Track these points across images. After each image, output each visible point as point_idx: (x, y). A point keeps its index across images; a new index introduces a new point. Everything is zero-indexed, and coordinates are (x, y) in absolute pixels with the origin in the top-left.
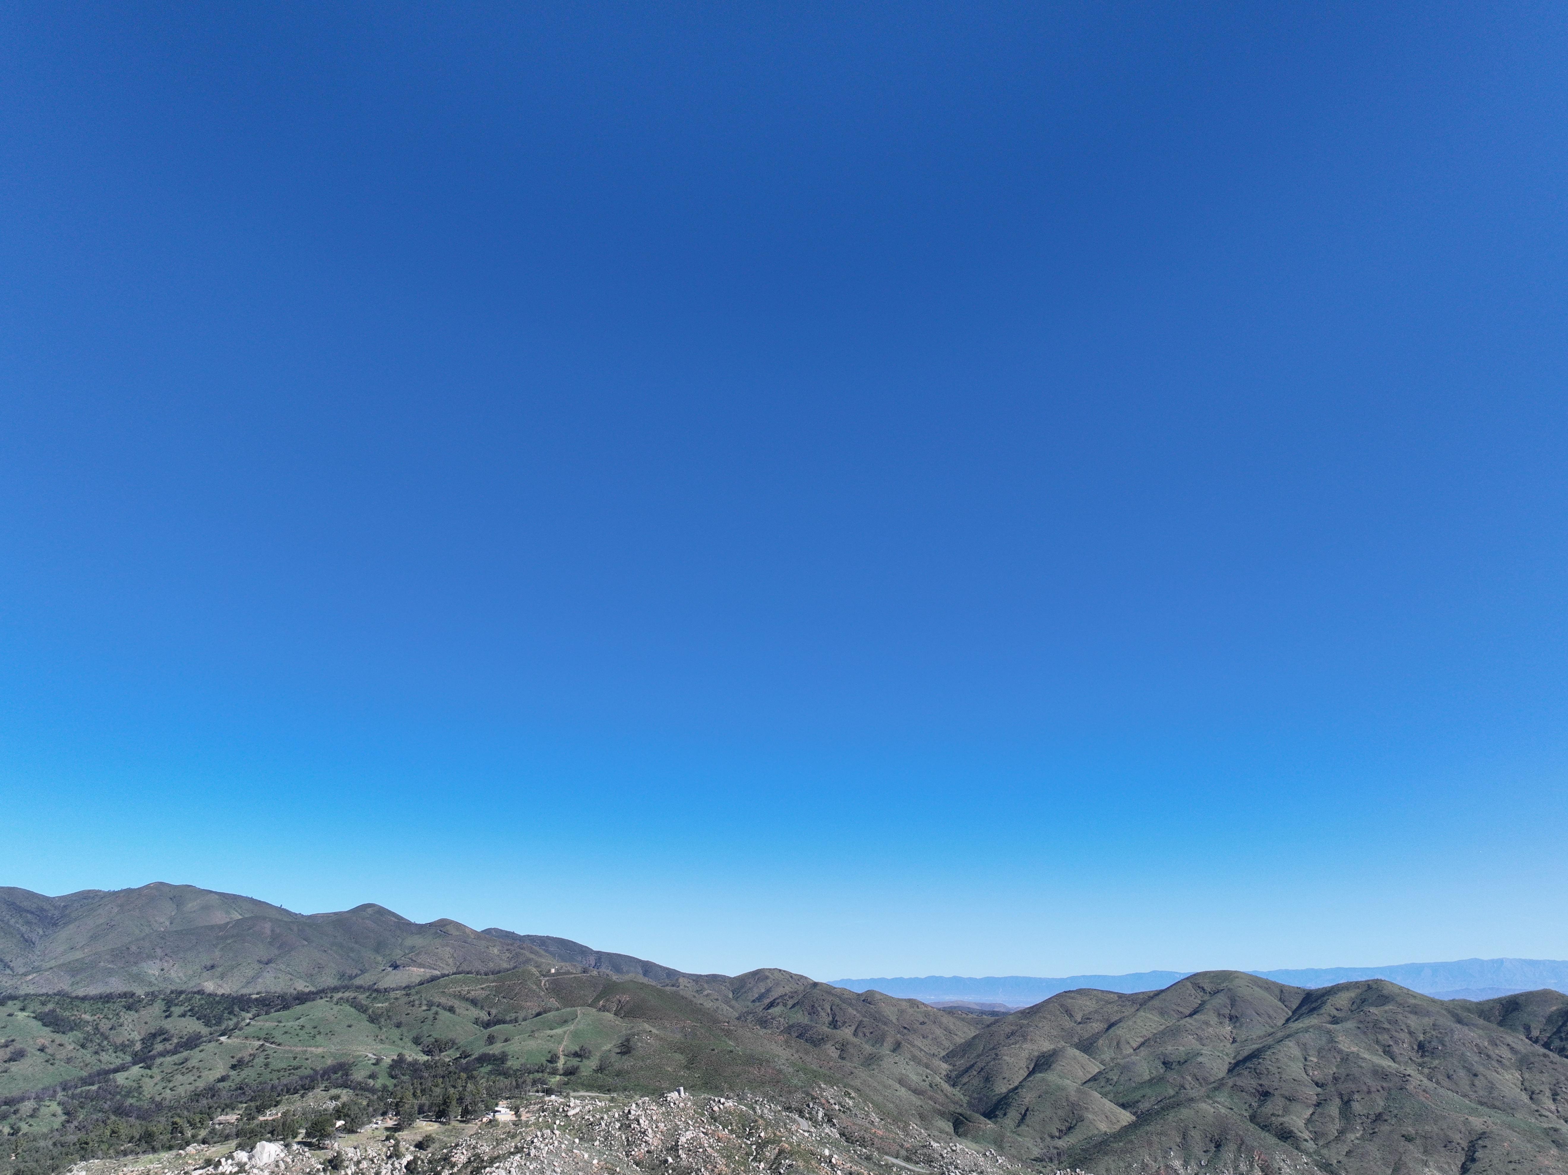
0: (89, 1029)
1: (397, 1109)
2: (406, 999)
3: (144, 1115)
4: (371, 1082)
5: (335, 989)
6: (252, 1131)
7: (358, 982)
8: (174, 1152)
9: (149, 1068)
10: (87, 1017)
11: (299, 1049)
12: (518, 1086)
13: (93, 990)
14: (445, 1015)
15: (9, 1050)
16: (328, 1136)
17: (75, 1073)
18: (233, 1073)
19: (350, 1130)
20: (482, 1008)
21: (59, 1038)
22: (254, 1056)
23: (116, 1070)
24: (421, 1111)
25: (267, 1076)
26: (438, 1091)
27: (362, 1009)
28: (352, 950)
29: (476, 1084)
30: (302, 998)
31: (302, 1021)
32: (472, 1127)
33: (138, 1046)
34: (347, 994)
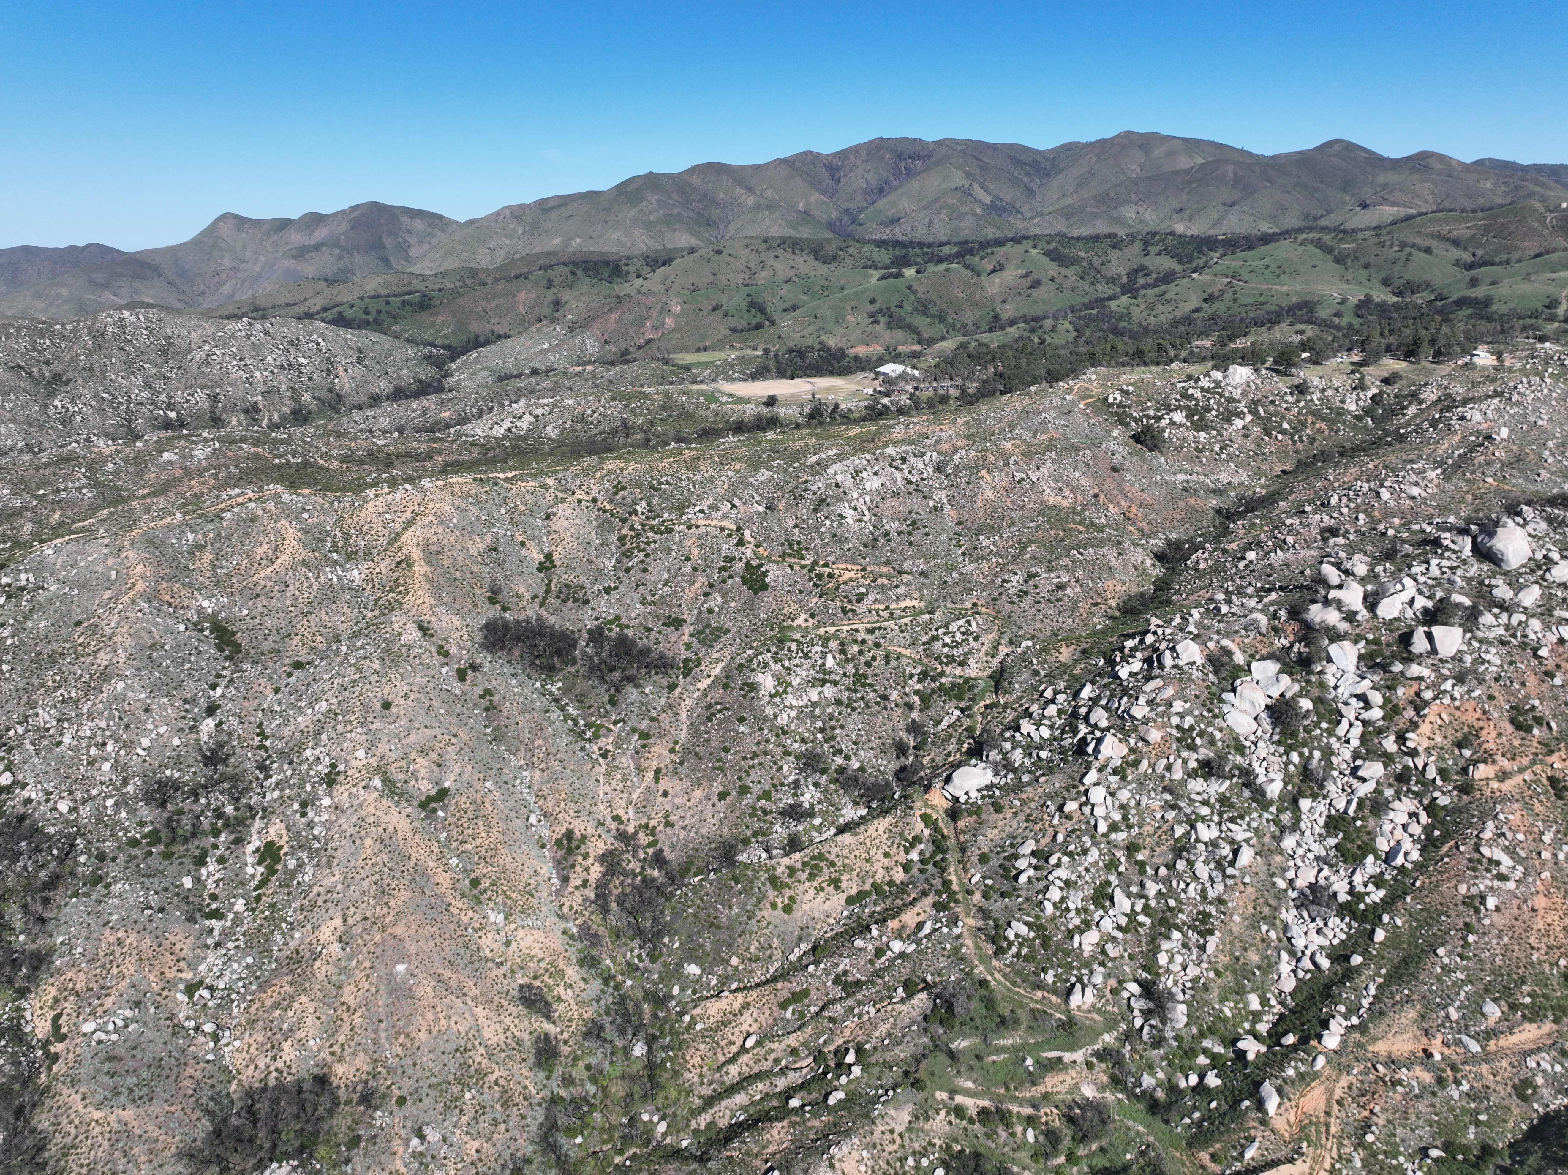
0: (1085, 264)
1: (1363, 345)
2: (1376, 240)
3: (1134, 336)
4: (1336, 320)
5: (1300, 230)
6: (1225, 356)
7: (1323, 222)
8: (1161, 367)
9: (1135, 298)
10: (1082, 254)
11: (1264, 287)
12: (1503, 331)
13: (1085, 232)
14: (1419, 257)
15: (1030, 279)
16: (1295, 365)
17: (1079, 299)
18: (1205, 305)
19: (1315, 361)
20: (1465, 249)
21: (1064, 270)
22: (1223, 292)
23: (1110, 299)
24: (1388, 349)
25: (1235, 309)
26: (1408, 331)
27: (1327, 250)
28: (1317, 190)
29: (1452, 327)
30: (1266, 239)
31: (1267, 261)
32: (1445, 368)
33: (1125, 280)
34: (1311, 235)
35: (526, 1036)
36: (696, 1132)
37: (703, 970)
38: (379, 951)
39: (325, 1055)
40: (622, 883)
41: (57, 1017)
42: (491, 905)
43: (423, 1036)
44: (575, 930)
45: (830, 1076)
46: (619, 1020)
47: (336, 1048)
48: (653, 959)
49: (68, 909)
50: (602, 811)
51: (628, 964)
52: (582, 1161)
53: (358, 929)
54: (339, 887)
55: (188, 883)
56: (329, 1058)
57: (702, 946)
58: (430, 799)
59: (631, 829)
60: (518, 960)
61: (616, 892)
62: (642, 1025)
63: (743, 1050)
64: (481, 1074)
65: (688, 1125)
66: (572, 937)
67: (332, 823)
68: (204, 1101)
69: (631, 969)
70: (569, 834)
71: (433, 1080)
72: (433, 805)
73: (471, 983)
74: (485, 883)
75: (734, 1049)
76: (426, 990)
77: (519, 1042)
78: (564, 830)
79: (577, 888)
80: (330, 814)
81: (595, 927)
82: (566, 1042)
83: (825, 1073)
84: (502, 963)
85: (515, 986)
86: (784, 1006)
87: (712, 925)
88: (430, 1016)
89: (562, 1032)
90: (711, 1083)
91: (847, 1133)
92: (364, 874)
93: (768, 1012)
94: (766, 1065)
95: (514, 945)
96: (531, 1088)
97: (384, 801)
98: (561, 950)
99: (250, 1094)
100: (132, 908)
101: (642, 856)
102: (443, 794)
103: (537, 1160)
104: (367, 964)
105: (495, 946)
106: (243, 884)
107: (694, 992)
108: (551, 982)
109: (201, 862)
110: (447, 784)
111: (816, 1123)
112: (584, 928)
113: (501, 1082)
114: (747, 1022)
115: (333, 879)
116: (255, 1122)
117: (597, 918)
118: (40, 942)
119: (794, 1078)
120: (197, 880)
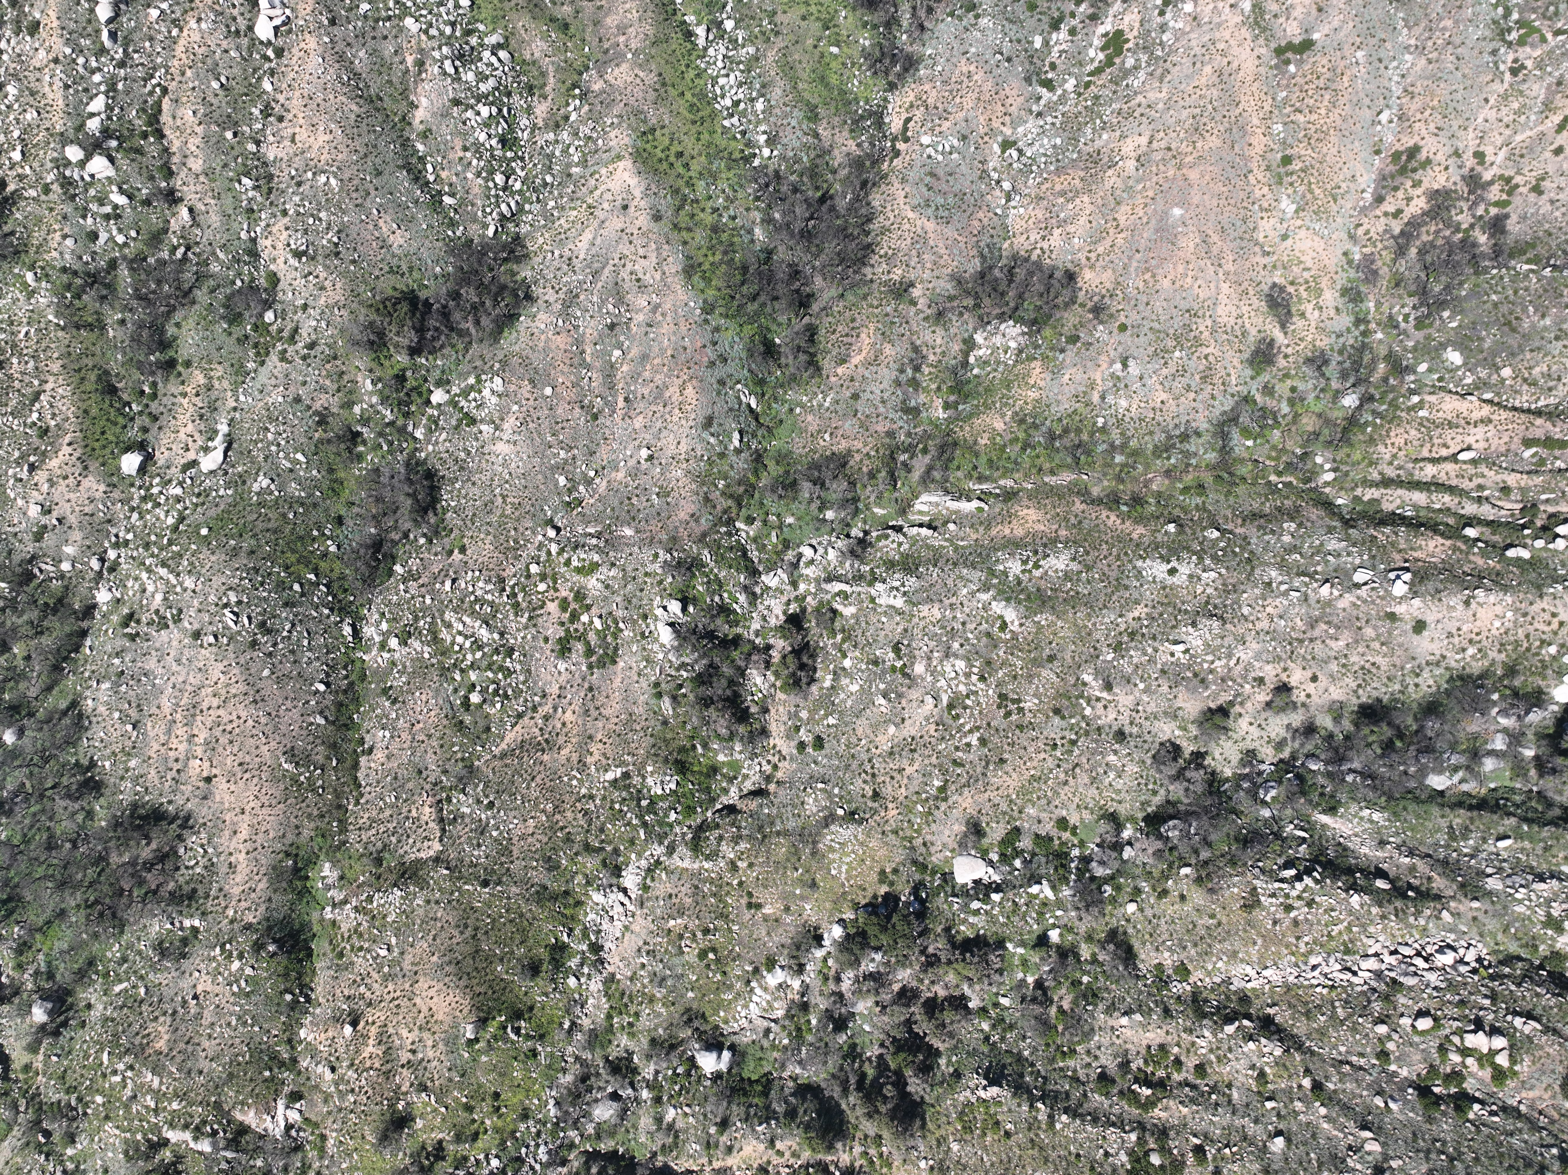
35: (1253, 332)
36: (1357, 499)
37: (1465, 364)
38: (1166, 186)
39: (1082, 256)
40: (1437, 232)
41: (908, 120)
42: (1290, 191)
43: (1166, 283)
44: (1357, 257)
45: (1527, 532)
46: (1347, 364)
47: (1093, 255)
48: (1420, 324)
49: (942, 26)
50: (1469, 141)
51: (1391, 317)
52: (1242, 461)
53: (1157, 156)
54: (1161, 106)
55: (1038, 42)
56: (1084, 261)
57: (1481, 339)
58: (1290, 47)
59: (1487, 176)
60: (1286, 259)
61: (1425, 238)
62: (1366, 380)
63: (1454, 458)
64: (1198, 342)
65: (1353, 489)
66: (1350, 262)
67: (1184, 33)
68: (982, 244)
69: (1391, 323)
70: (1413, 152)
71: (1156, 325)
72: (1289, 55)
73: (1231, 258)
74: (1296, 165)
75: (1444, 452)
76: (1189, 243)
77: (1244, 334)
78: (1411, 143)
79: (1386, 214)
80: (1185, 23)
81: (1379, 263)
82: (1286, 356)
83: (1524, 527)
84: (1268, 254)
85: (1270, 282)
86: (1528, 443)
87: (1508, 323)
88: (1181, 268)
89: (1288, 346)
90: (1399, 468)
91: (1505, 589)
92: (1189, 101)
93: (1506, 439)
94: (1466, 485)
95: (1289, 242)
96: (1233, 378)
97: (1244, 30)
98: (1332, 269)
99: (1015, 257)
100: (989, 46)
101: (1480, 211)
102: (1307, 45)
103: (1206, 437)
104: (1151, 194)
105: (1271, 234)
106: (1081, 64)
107: (1440, 379)
108: (1304, 295)
109: (1055, 26)
110: (1316, 36)
111: (1480, 562)
112: (1369, 260)
113: (1211, 358)
114: (1477, 437)
115: (1157, 95)
116: (1011, 281)
117: (1388, 256)
118: (916, 48)
119: (1487, 512)
120: (1046, 43)
